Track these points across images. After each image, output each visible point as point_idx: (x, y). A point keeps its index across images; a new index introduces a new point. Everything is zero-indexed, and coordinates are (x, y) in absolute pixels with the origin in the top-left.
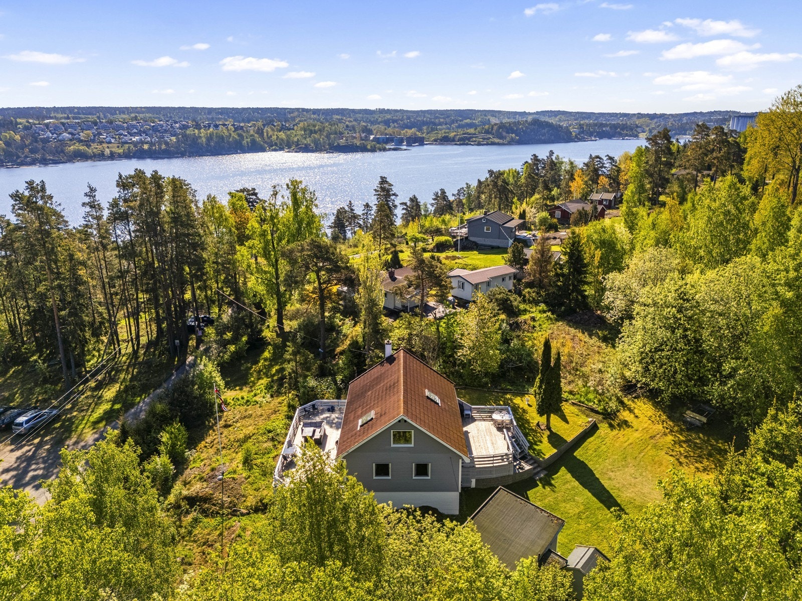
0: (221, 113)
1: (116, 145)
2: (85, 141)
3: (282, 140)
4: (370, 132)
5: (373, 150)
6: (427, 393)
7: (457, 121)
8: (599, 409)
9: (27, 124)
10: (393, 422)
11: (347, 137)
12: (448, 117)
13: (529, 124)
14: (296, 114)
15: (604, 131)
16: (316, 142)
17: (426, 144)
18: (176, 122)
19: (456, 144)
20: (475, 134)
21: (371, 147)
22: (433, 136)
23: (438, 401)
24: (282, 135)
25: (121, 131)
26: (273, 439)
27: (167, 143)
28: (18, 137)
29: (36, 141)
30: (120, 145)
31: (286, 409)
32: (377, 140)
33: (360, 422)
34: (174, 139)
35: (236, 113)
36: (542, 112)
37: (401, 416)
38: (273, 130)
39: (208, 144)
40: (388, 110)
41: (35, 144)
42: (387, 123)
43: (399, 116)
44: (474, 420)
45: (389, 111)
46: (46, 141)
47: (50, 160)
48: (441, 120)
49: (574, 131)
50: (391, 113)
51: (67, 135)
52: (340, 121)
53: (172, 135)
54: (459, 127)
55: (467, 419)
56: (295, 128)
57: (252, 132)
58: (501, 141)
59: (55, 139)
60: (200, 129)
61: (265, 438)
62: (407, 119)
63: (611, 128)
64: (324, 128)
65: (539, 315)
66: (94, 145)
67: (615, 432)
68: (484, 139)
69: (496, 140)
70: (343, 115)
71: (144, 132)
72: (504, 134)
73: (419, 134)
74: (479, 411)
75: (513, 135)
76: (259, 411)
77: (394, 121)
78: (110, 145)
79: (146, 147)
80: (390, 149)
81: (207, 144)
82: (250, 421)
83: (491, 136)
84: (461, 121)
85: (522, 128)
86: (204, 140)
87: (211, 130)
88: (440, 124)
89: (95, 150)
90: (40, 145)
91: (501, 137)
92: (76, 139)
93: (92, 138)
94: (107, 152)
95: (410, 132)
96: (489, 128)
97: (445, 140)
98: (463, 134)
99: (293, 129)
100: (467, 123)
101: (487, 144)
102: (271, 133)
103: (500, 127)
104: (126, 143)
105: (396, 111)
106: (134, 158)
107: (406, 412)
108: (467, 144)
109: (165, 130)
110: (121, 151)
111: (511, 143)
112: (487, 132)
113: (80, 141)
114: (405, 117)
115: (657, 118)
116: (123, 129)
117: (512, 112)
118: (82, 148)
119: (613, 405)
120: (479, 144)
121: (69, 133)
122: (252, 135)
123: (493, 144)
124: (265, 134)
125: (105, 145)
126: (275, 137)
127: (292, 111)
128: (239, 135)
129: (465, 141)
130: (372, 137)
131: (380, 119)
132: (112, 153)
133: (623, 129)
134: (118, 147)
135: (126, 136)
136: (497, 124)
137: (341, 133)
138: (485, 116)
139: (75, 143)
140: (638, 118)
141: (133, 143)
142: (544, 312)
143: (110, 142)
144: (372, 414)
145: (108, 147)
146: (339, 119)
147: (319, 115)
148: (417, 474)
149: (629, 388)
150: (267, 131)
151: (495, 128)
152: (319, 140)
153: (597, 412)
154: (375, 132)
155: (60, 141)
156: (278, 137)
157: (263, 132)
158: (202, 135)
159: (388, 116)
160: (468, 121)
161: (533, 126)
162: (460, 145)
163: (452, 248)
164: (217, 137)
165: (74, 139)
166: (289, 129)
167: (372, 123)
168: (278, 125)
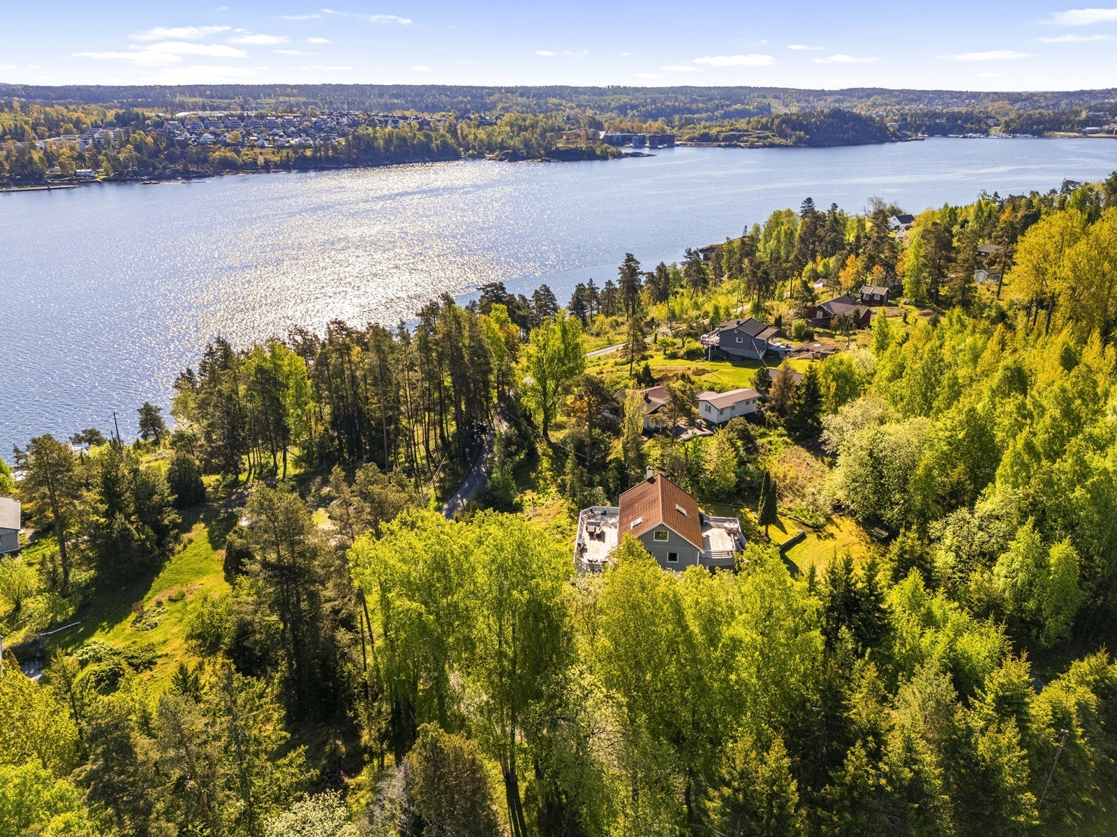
0: (397, 96)
1: (271, 150)
2: (233, 145)
3: (482, 141)
4: (598, 126)
5: (604, 157)
6: (678, 507)
7: (722, 106)
8: (810, 523)
9: (157, 119)
10: (656, 525)
11: (568, 135)
12: (711, 99)
13: (825, 116)
14: (497, 96)
15: (936, 124)
16: (526, 144)
17: (678, 146)
18: (342, 116)
19: (719, 146)
20: (747, 131)
21: (602, 152)
22: (687, 133)
23: (684, 512)
24: (482, 134)
25: (275, 130)
26: (562, 533)
27: (334, 148)
28: (149, 140)
29: (173, 145)
30: (276, 150)
31: (566, 511)
32: (608, 140)
33: (632, 524)
34: (342, 141)
35: (416, 95)
36: (849, 90)
37: (661, 522)
38: (469, 126)
39: (387, 149)
40: (625, 88)
41: (172, 149)
42: (623, 110)
43: (640, 97)
44: (711, 527)
45: (625, 90)
46: (184, 144)
47: (193, 172)
48: (701, 105)
49: (892, 125)
50: (629, 94)
51: (210, 136)
52: (558, 107)
53: (340, 136)
54: (727, 116)
55: (705, 526)
56: (499, 122)
57: (442, 131)
58: (783, 141)
59: (194, 141)
60: (374, 126)
61: (555, 532)
62: (652, 104)
63: (948, 119)
64: (537, 122)
65: (777, 439)
66: (244, 151)
67: (822, 541)
68: (759, 138)
69: (777, 140)
70: (562, 97)
71: (304, 131)
72: (789, 131)
73: (668, 130)
74: (715, 520)
75: (802, 133)
76: (547, 512)
77: (633, 107)
78: (263, 151)
79: (309, 153)
80: (627, 155)
81: (384, 148)
82: (541, 519)
83: (770, 134)
84: (728, 106)
85: (815, 122)
86: (381, 142)
87: (389, 128)
88: (699, 111)
89: (245, 158)
90: (178, 151)
91: (784, 136)
92: (221, 142)
93: (241, 140)
94: (261, 160)
95: (656, 126)
96: (767, 122)
97: (704, 140)
98: (731, 130)
99: (496, 124)
100: (736, 110)
101: (764, 146)
102: (466, 130)
103: (783, 121)
104: (283, 147)
105: (636, 90)
106: (294, 169)
107: (664, 520)
108: (735, 146)
109: (330, 128)
110: (277, 159)
111: (798, 144)
112: (765, 127)
113: (226, 145)
114: (649, 100)
115: (1022, 100)
116: (278, 128)
117: (805, 91)
118: (229, 154)
119: (822, 520)
120: (752, 146)
121: (212, 133)
122: (442, 136)
123: (772, 146)
124: (459, 132)
125: (257, 150)
126: (472, 137)
127: (492, 91)
128: (427, 136)
129: (732, 141)
130: (602, 134)
131: (613, 104)
132: (267, 161)
133: (965, 121)
134: (273, 153)
135: (281, 136)
136: (780, 116)
137: (561, 129)
138: (764, 97)
139: (220, 148)
140: (993, 100)
141: (291, 146)
142: (782, 435)
143: (263, 147)
144: (639, 520)
145: (261, 154)
146: (556, 105)
147: (528, 98)
148: (670, 559)
149: (838, 508)
150: (462, 127)
151: (777, 122)
152: (531, 140)
153: (807, 525)
154: (606, 125)
155: (202, 144)
156: (476, 137)
157: (456, 129)
158: (378, 135)
159: (625, 99)
160: (739, 106)
161: (831, 120)
162: (726, 146)
163: (703, 356)
164: (397, 138)
165: (219, 142)
166: (491, 124)
167: (602, 109)
168: (475, 119)
